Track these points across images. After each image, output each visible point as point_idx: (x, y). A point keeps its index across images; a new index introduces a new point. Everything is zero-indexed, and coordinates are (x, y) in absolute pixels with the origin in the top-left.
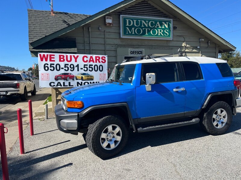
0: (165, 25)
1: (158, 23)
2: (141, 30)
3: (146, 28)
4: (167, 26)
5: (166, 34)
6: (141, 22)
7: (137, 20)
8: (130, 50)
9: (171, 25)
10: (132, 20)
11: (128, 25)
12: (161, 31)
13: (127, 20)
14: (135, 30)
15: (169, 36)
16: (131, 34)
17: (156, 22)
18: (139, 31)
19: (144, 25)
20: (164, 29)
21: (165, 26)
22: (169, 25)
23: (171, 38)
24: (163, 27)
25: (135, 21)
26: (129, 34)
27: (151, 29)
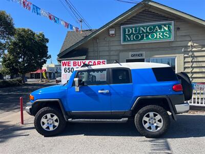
1: (157, 27)
2: (140, 36)
3: (145, 33)
4: (167, 29)
5: (166, 36)
6: (139, 29)
7: (136, 27)
8: (130, 53)
9: (172, 27)
10: (131, 28)
11: (127, 33)
12: (160, 34)
13: (127, 30)
14: (133, 36)
15: (170, 37)
16: (130, 40)
17: (154, 27)
18: (137, 37)
19: (142, 31)
20: (163, 32)
21: (164, 29)
22: (169, 28)
23: (172, 39)
24: (163, 30)
25: (134, 29)
26: (128, 41)
27: (149, 33)
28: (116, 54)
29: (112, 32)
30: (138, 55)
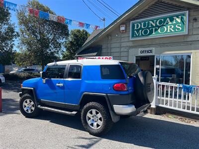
0: (177, 19)
1: (168, 19)
2: (149, 30)
3: (154, 27)
4: (179, 20)
5: (178, 29)
6: (149, 23)
7: (145, 22)
8: (140, 49)
9: (186, 18)
10: (140, 23)
11: (136, 28)
12: (170, 27)
13: (136, 25)
14: (142, 31)
15: (182, 30)
16: (139, 36)
17: (165, 19)
18: (146, 32)
19: (151, 25)
20: (174, 25)
21: (176, 21)
22: (182, 19)
23: (185, 32)
24: (174, 22)
25: (142, 23)
26: (137, 36)
27: (159, 27)
28: (126, 50)
29: (123, 28)
30: (148, 52)
